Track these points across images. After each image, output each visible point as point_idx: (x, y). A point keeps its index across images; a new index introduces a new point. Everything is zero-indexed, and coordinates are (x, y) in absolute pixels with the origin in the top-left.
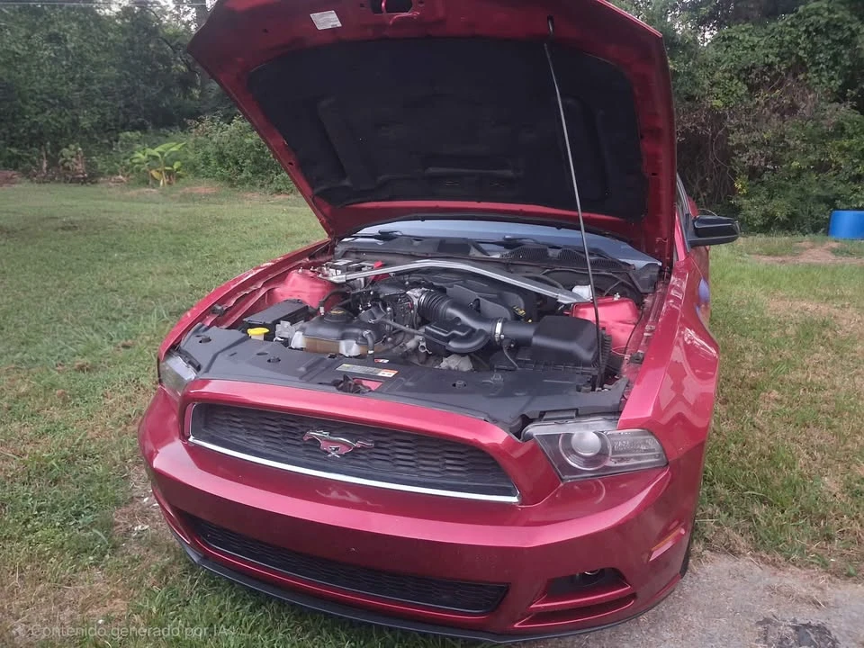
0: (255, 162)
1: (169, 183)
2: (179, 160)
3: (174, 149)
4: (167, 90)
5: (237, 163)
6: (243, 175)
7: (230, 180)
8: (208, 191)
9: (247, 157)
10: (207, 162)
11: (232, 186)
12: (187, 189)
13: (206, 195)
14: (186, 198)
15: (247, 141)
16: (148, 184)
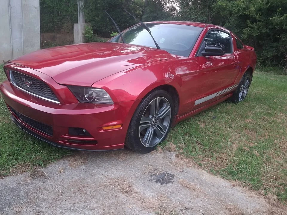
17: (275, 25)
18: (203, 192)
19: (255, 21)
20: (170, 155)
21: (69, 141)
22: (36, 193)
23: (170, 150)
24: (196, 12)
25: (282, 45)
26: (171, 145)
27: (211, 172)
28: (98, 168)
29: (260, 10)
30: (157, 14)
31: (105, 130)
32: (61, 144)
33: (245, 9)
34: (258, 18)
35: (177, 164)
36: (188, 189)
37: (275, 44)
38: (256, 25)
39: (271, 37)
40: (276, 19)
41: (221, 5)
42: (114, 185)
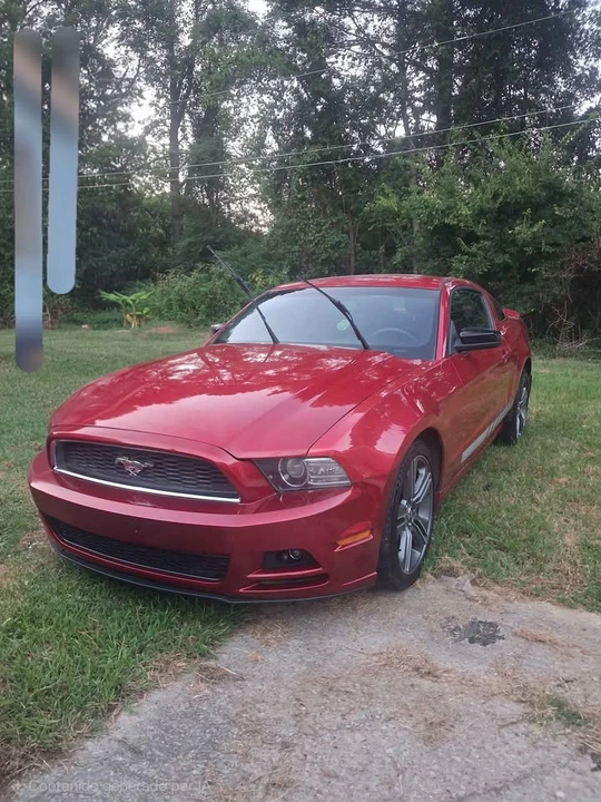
0: (209, 307)
1: (139, 326)
2: (147, 306)
3: (144, 297)
4: (145, 250)
5: (194, 308)
6: (199, 318)
7: (188, 322)
8: (171, 331)
9: (202, 303)
10: (170, 308)
11: (190, 327)
12: (153, 330)
13: (168, 335)
14: (152, 337)
15: (202, 289)
16: (122, 326)
17: (524, 246)
18: (574, 646)
19: (477, 239)
20: (458, 585)
21: (260, 584)
22: (245, 711)
23: (452, 573)
24: (317, 225)
25: (542, 287)
26: (446, 560)
27: (562, 602)
28: (330, 638)
29: (482, 213)
30: (215, 235)
31: (343, 546)
32: (243, 597)
33: (445, 213)
34: (480, 230)
35: (485, 598)
36: (541, 645)
37: (527, 288)
38: (479, 249)
39: (515, 272)
40: (523, 231)
41: (388, 208)
42: (389, 663)
